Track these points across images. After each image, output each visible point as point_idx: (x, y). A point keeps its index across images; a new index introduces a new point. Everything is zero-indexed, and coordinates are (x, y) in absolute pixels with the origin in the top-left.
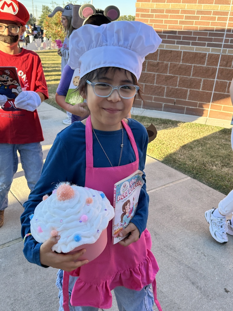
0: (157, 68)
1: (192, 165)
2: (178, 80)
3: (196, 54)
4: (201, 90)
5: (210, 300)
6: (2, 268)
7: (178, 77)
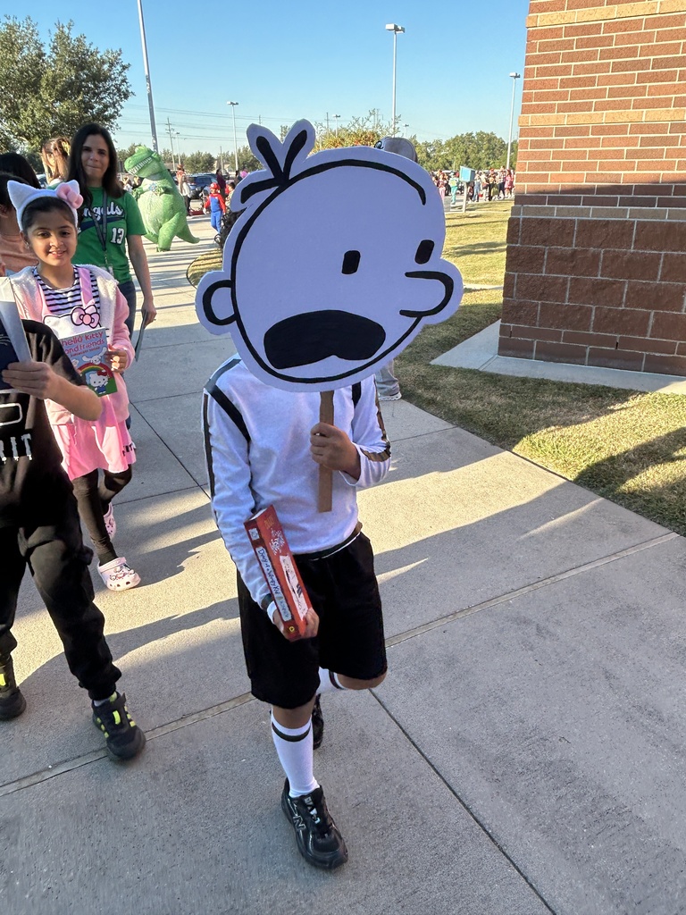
0: (572, 265)
1: (677, 502)
2: (626, 290)
3: (671, 225)
7: (624, 282)
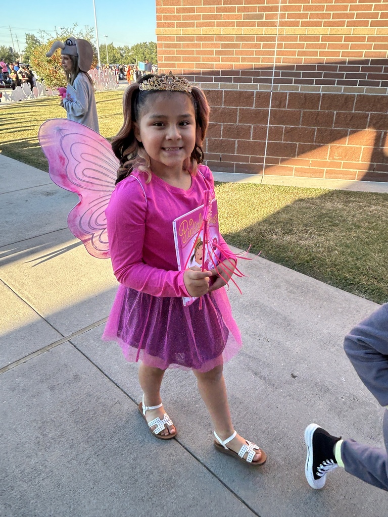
1: (247, 236)
2: (222, 129)
3: (241, 93)
4: (251, 140)
5: (276, 388)
6: (21, 388)
7: (221, 125)
